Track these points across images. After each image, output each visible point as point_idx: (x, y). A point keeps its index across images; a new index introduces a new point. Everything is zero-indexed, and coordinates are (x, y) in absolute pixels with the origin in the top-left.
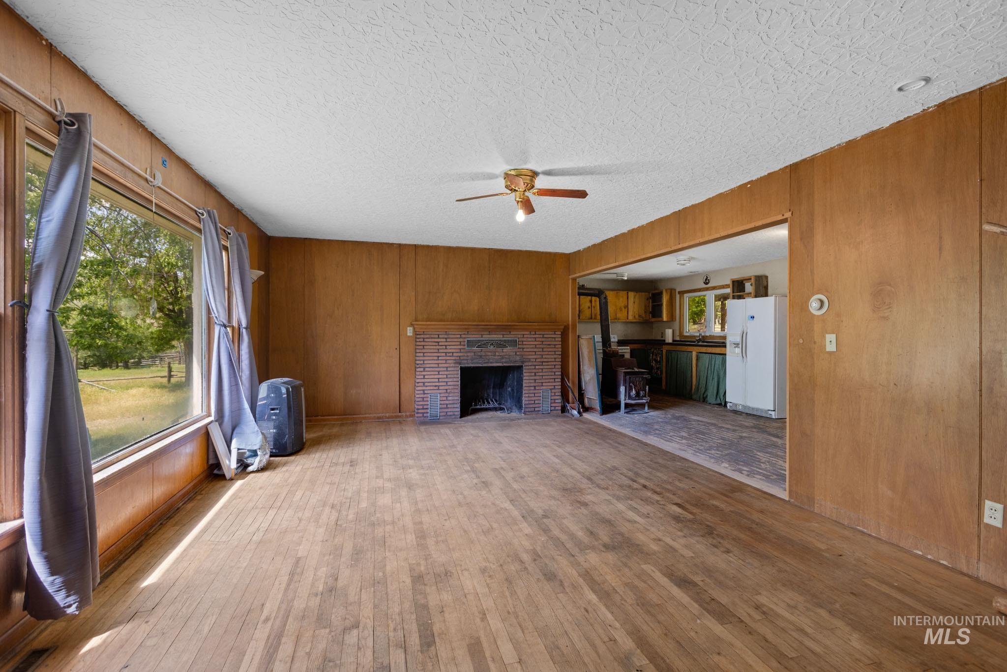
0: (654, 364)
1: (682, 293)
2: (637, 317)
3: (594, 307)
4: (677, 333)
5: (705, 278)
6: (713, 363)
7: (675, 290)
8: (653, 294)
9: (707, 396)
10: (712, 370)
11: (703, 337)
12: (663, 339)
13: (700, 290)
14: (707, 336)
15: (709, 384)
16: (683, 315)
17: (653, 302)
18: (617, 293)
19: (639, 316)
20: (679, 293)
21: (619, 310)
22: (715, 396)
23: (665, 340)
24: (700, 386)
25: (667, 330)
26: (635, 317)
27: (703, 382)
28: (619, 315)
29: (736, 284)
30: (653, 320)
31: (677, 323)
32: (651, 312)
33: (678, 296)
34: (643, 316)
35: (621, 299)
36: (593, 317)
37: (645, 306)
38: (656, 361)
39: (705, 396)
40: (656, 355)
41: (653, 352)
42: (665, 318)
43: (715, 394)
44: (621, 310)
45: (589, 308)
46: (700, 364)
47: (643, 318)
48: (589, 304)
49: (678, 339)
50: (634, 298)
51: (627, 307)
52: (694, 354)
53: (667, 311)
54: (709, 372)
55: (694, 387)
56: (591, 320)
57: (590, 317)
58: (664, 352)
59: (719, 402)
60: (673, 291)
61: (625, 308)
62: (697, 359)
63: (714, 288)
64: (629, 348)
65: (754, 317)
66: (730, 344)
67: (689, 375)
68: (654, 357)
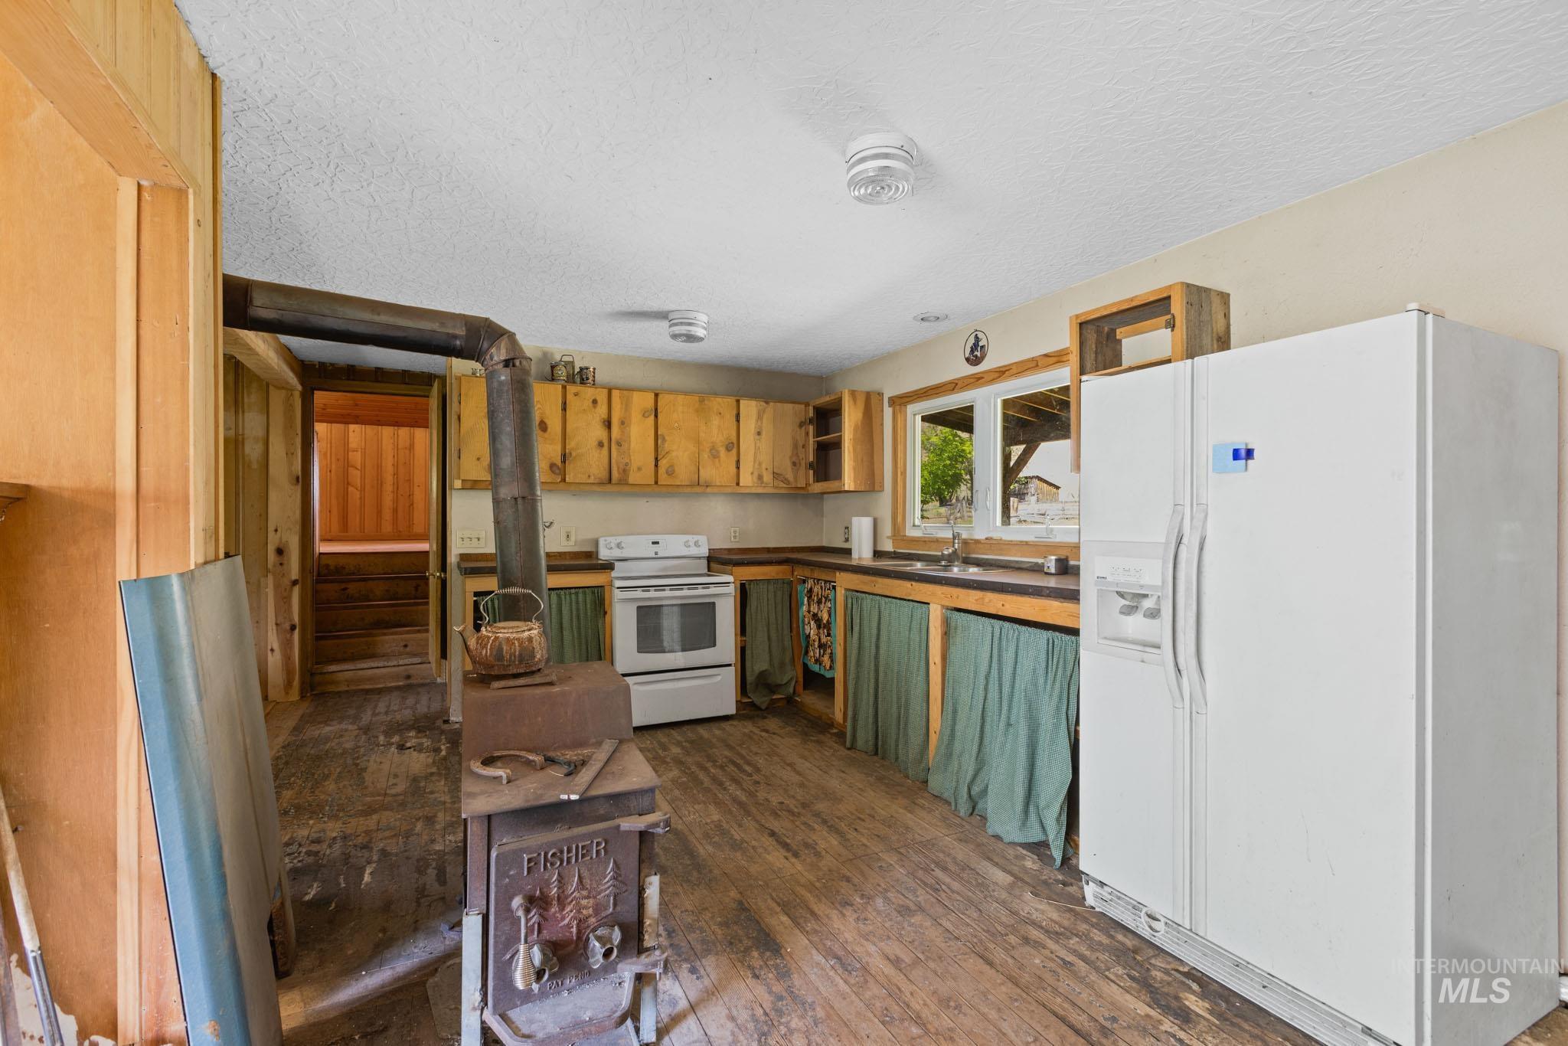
0: (811, 629)
1: (900, 401)
2: (767, 477)
3: (619, 444)
4: (887, 529)
5: (972, 341)
6: (1009, 657)
7: (881, 395)
8: (817, 410)
9: (985, 792)
10: (1006, 689)
11: (965, 542)
12: (846, 546)
13: (953, 386)
14: (977, 542)
15: (993, 747)
16: (904, 473)
17: (818, 434)
18: (702, 401)
19: (776, 475)
20: (893, 401)
21: (705, 456)
22: (1019, 807)
23: (848, 552)
24: (957, 746)
25: (855, 520)
26: (760, 477)
27: (967, 728)
28: (707, 473)
29: (1091, 337)
30: (818, 487)
31: (885, 500)
32: (811, 466)
33: (888, 412)
34: (790, 476)
35: (716, 421)
36: (615, 475)
37: (795, 446)
38: (816, 618)
39: (976, 790)
40: (819, 602)
41: (810, 591)
42: (849, 481)
43: (1020, 791)
44: (715, 455)
45: (601, 445)
46: (955, 653)
47: (786, 481)
48: (600, 433)
49: (888, 546)
50: (760, 417)
51: (734, 446)
52: (936, 612)
53: (856, 460)
54: (993, 693)
55: (933, 738)
56: (609, 488)
57: (604, 475)
58: (840, 593)
59: (1035, 836)
60: (874, 401)
61: (728, 449)
62: (947, 634)
63: (1001, 373)
64: (730, 579)
65: (1249, 453)
66: (1101, 594)
67: (917, 692)
68: (814, 609)
